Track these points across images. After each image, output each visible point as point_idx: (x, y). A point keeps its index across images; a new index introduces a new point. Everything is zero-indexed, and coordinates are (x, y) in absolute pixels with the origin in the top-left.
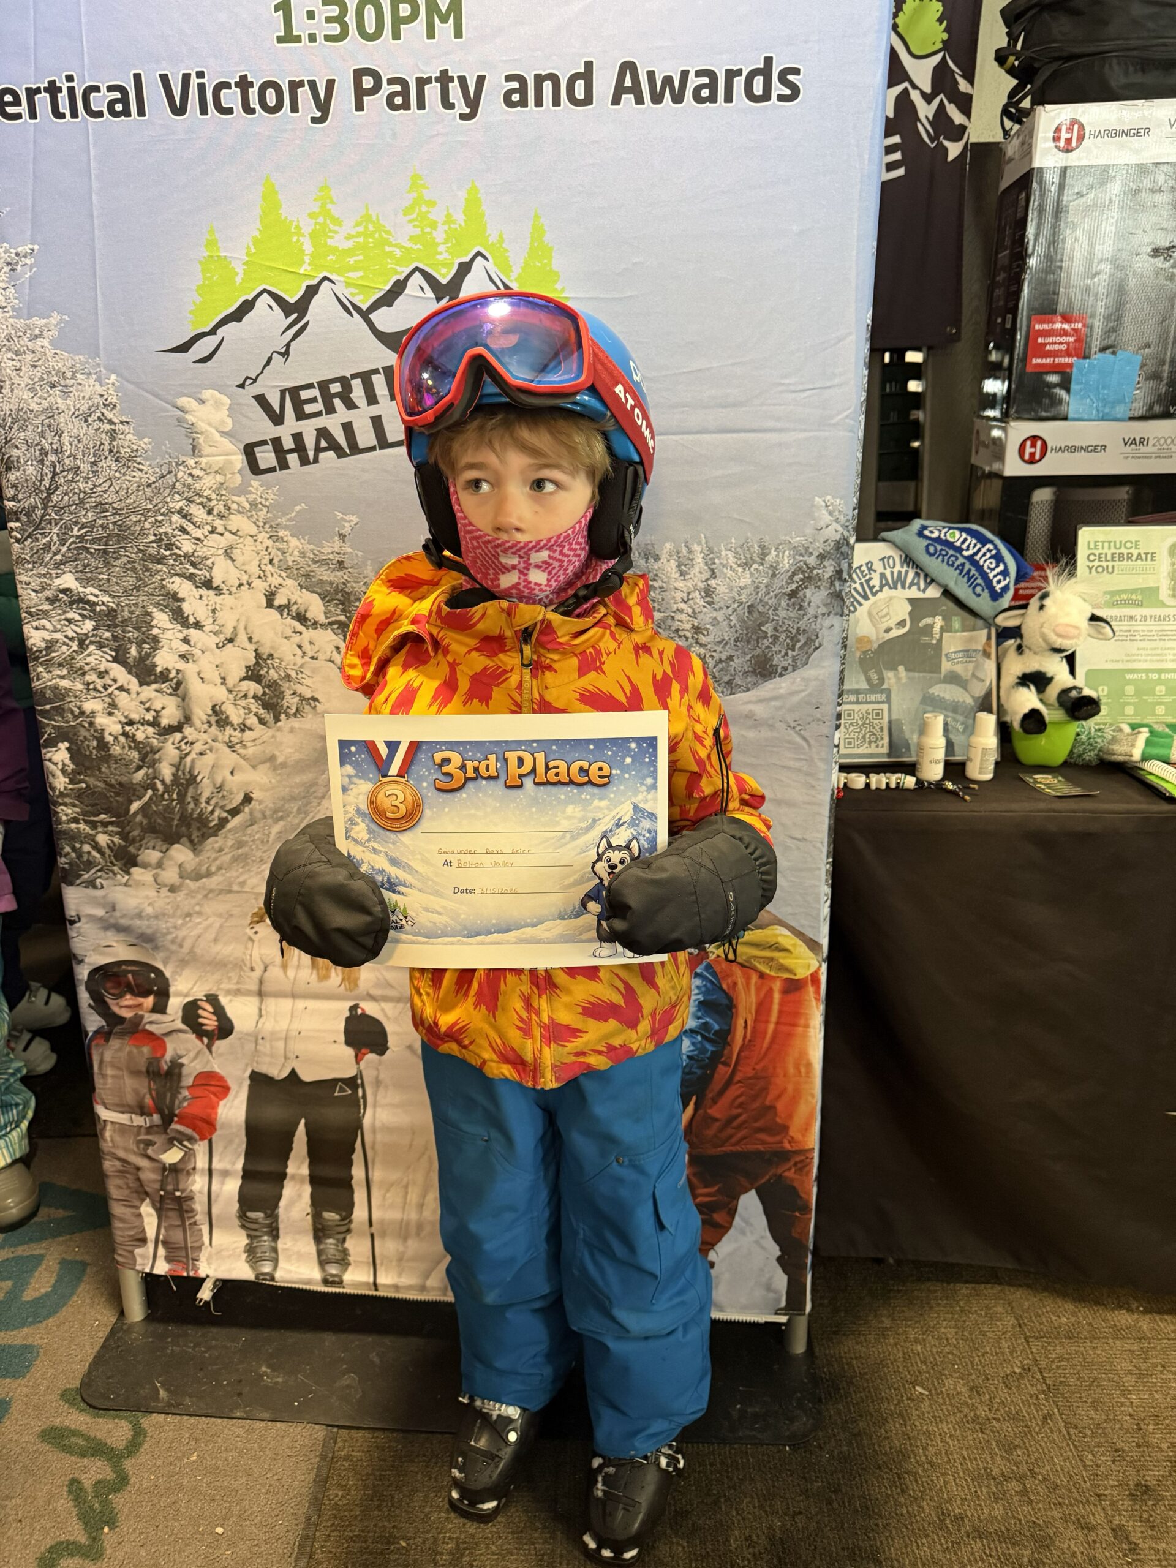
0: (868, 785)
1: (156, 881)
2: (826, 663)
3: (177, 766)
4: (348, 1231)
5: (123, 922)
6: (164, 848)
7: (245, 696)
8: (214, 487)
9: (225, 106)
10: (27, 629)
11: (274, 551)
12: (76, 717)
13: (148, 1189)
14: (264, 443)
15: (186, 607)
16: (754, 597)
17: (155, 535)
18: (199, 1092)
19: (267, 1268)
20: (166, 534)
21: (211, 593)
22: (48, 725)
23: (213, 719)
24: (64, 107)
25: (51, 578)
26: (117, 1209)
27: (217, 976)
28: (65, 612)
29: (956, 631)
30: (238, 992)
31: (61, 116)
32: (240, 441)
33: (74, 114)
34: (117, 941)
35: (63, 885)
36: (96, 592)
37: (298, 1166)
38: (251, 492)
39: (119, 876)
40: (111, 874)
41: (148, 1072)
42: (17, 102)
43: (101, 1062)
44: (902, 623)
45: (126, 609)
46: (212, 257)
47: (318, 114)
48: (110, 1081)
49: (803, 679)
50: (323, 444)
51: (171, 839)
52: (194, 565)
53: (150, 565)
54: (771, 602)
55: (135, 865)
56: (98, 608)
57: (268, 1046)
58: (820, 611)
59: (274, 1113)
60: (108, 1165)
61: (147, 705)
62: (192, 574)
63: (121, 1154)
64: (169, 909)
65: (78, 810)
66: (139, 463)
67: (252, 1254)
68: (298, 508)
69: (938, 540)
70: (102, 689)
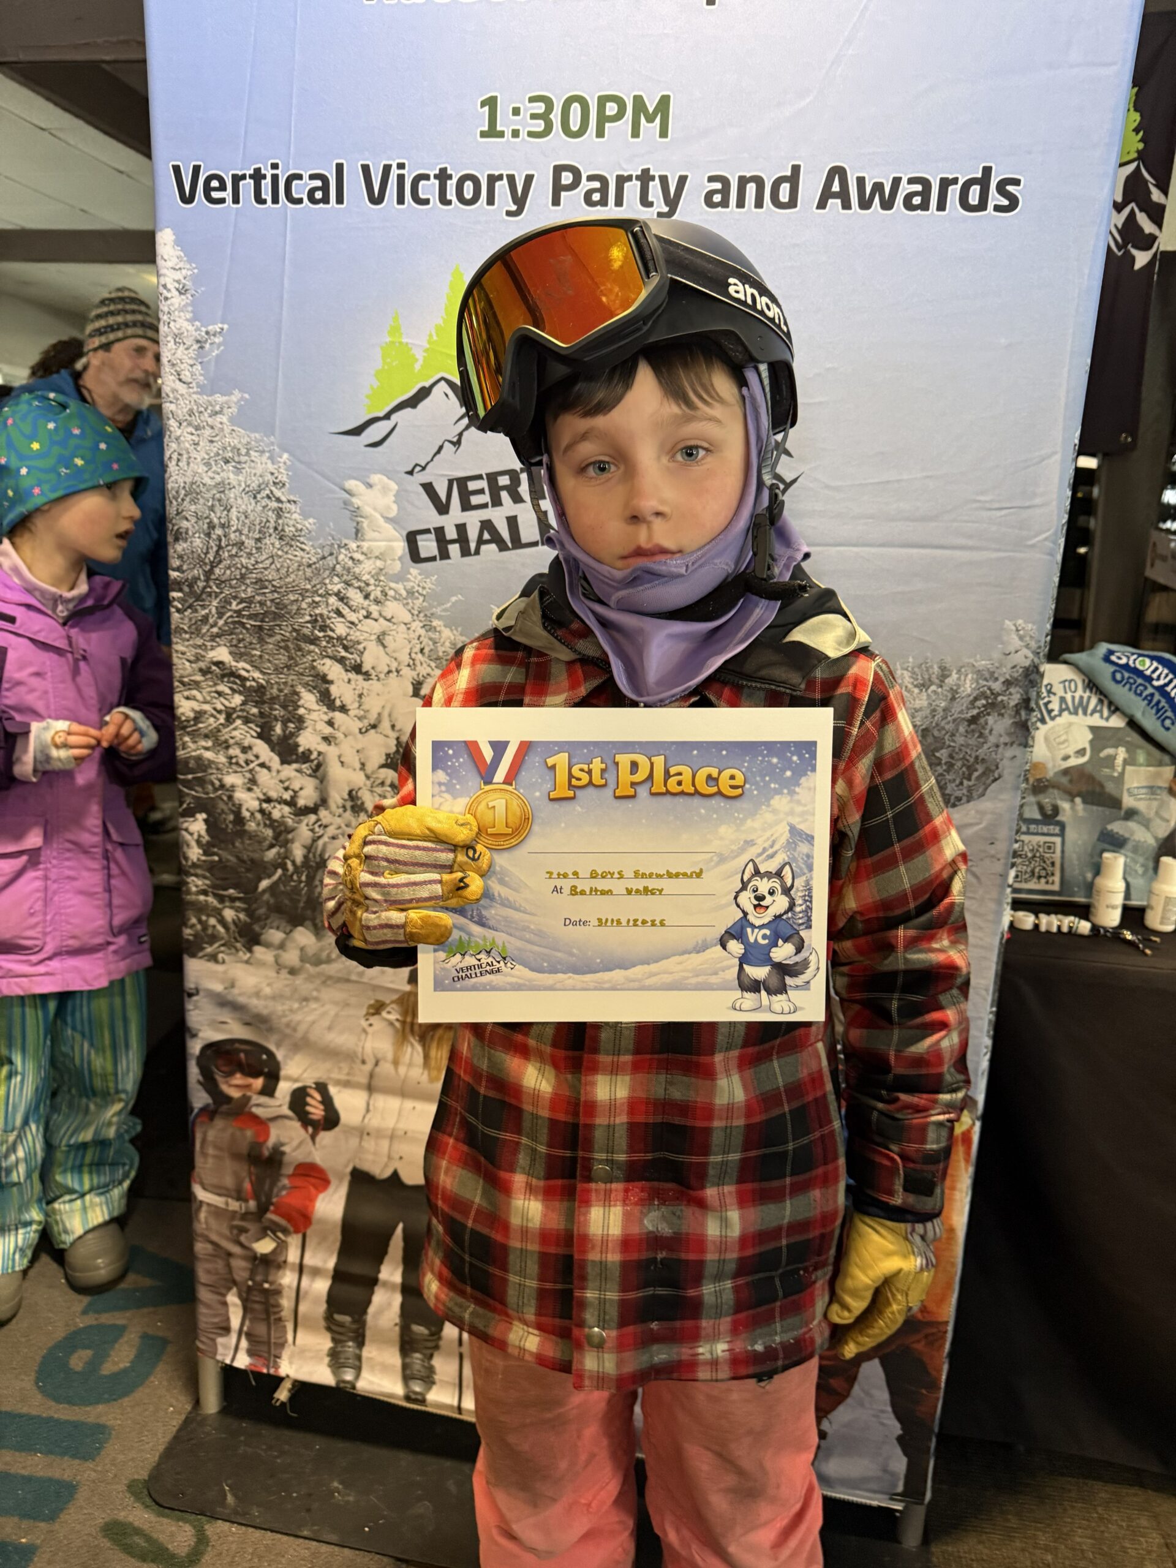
0: (1036, 926)
1: (277, 962)
2: (1002, 797)
3: (309, 848)
4: (437, 1347)
5: (242, 1000)
6: (288, 929)
7: (382, 784)
8: (373, 572)
9: (422, 196)
10: (178, 698)
11: (425, 641)
12: (216, 790)
13: (237, 1278)
14: (427, 531)
15: (334, 690)
16: (930, 719)
17: (311, 616)
18: (298, 1182)
19: (349, 1376)
20: (321, 615)
21: (360, 677)
22: (188, 794)
23: (349, 804)
24: (266, 194)
25: (206, 650)
26: (204, 1294)
27: (328, 1065)
28: (215, 684)
29: (1141, 765)
30: (347, 1084)
31: (264, 202)
32: (404, 528)
33: (275, 200)
34: (233, 1019)
35: (186, 958)
36: (248, 667)
37: (391, 1273)
38: (408, 580)
39: (241, 953)
40: (233, 951)
41: (249, 1155)
42: (222, 187)
43: (204, 1141)
44: (1081, 752)
45: (275, 687)
46: (393, 343)
47: (514, 208)
48: (210, 1160)
49: (977, 812)
50: (486, 536)
51: (296, 921)
52: (346, 648)
53: (303, 645)
54: (950, 727)
55: (257, 942)
56: (248, 684)
57: (373, 1143)
58: (1002, 740)
59: (373, 1213)
60: (200, 1247)
61: (286, 784)
62: (343, 657)
63: (214, 1237)
64: (287, 991)
65: (208, 882)
66: (302, 543)
67: (336, 1359)
68: (454, 599)
69: (1126, 667)
70: (243, 764)
